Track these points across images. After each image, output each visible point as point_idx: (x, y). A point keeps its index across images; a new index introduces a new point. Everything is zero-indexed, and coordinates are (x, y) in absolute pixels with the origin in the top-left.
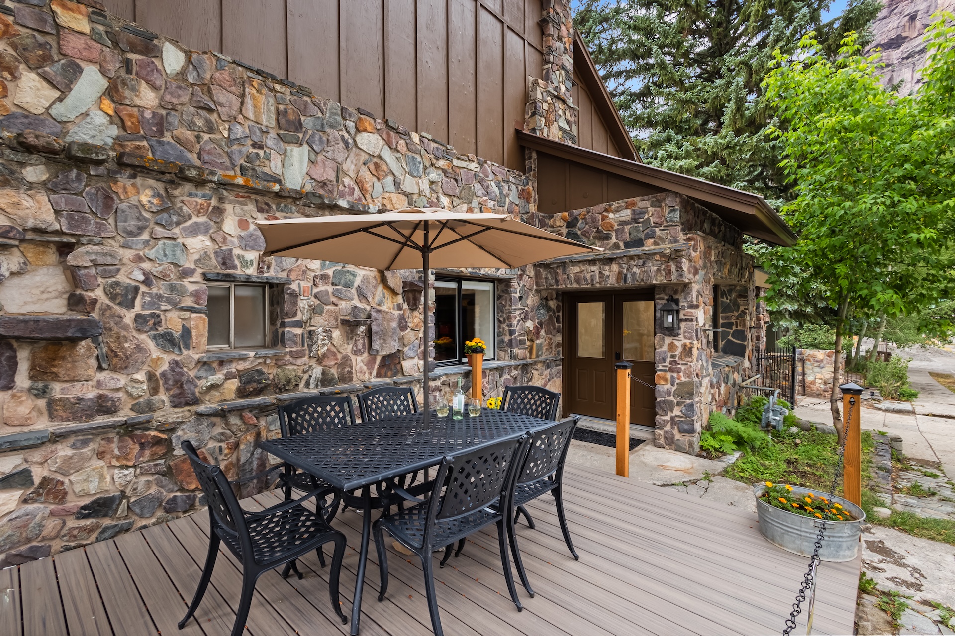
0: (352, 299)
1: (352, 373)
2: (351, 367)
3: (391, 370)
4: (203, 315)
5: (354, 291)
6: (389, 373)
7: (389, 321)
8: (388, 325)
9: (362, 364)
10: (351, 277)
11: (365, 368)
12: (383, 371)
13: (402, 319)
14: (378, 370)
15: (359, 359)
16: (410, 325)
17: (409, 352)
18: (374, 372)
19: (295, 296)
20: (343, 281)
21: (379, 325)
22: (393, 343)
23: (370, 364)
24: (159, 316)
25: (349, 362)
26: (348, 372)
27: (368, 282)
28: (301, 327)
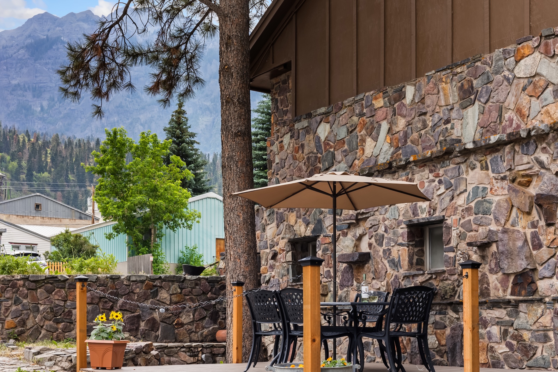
0: (490, 224)
1: (489, 290)
2: (488, 284)
3: (525, 289)
4: (406, 248)
5: (491, 217)
6: (523, 292)
7: (514, 241)
8: (514, 245)
9: (496, 282)
10: (488, 205)
11: (499, 285)
12: (517, 289)
13: (535, 236)
14: (513, 288)
15: (495, 276)
16: (545, 242)
17: (543, 271)
18: (509, 290)
19: (449, 228)
20: (481, 209)
21: (504, 245)
22: (520, 262)
23: (504, 283)
24: (390, 250)
25: (486, 280)
26: (486, 288)
27: (500, 206)
28: (454, 251)
